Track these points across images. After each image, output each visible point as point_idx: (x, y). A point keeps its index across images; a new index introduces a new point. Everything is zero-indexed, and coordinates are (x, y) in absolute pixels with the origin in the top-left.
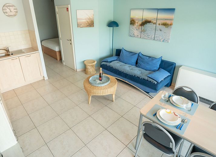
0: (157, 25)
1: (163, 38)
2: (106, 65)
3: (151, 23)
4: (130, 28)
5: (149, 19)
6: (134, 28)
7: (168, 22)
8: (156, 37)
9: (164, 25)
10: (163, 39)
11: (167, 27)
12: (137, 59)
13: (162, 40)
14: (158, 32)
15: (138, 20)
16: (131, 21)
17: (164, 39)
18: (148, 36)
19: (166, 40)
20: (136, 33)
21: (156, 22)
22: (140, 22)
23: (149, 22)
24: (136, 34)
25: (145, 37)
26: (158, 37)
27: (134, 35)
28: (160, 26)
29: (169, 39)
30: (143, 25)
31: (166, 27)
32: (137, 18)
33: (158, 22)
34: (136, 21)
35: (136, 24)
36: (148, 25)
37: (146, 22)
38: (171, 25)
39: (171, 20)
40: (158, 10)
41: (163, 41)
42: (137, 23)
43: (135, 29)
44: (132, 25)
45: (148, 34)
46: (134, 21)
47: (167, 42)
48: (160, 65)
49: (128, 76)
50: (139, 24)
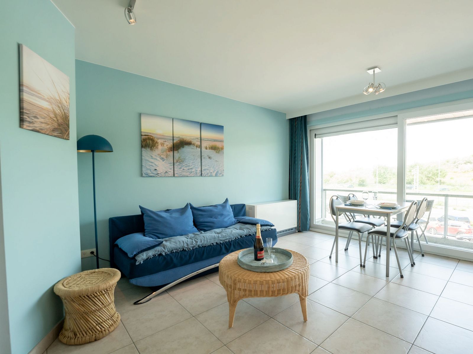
0: (203, 149)
1: (215, 170)
3: (192, 146)
4: (141, 155)
5: (188, 139)
6: (154, 157)
7: (218, 144)
8: (205, 170)
9: (214, 149)
10: (215, 172)
11: (218, 153)
13: (214, 174)
15: (163, 137)
16: (144, 140)
17: (217, 172)
18: (189, 169)
19: (220, 172)
21: (199, 143)
22: (170, 144)
23: (189, 143)
24: (161, 170)
25: (184, 174)
26: (208, 169)
27: (155, 172)
28: (208, 151)
29: (223, 170)
30: (177, 150)
31: (216, 152)
32: (160, 135)
33: (204, 144)
34: (159, 141)
35: (160, 147)
36: (186, 149)
37: (180, 144)
38: (222, 149)
39: (222, 141)
40: (201, 125)
41: (216, 176)
42: (162, 144)
43: (159, 159)
44: (148, 149)
45: (189, 166)
46: (153, 140)
47: (221, 175)
50: (166, 147)
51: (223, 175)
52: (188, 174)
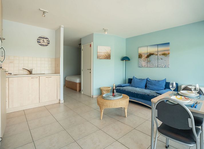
0: (159, 56)
2: (120, 89)
3: (154, 55)
4: (138, 61)
5: (152, 52)
6: (142, 61)
7: (166, 52)
8: (159, 65)
9: (164, 55)
10: (164, 66)
11: (166, 56)
12: (146, 83)
14: (160, 61)
15: (144, 54)
16: (139, 55)
19: (167, 66)
20: (144, 63)
21: (157, 53)
22: (146, 56)
23: (153, 54)
24: (143, 65)
26: (161, 64)
28: (161, 56)
29: (169, 65)
30: (148, 57)
33: (159, 53)
34: (143, 55)
36: (152, 56)
37: (150, 55)
38: (168, 54)
39: (168, 50)
40: (158, 45)
41: (165, 67)
42: (144, 56)
44: (140, 58)
45: (152, 63)
46: (141, 55)
47: (167, 67)
48: (165, 86)
49: (139, 96)
50: (145, 57)
51: (169, 67)
52: (152, 66)
